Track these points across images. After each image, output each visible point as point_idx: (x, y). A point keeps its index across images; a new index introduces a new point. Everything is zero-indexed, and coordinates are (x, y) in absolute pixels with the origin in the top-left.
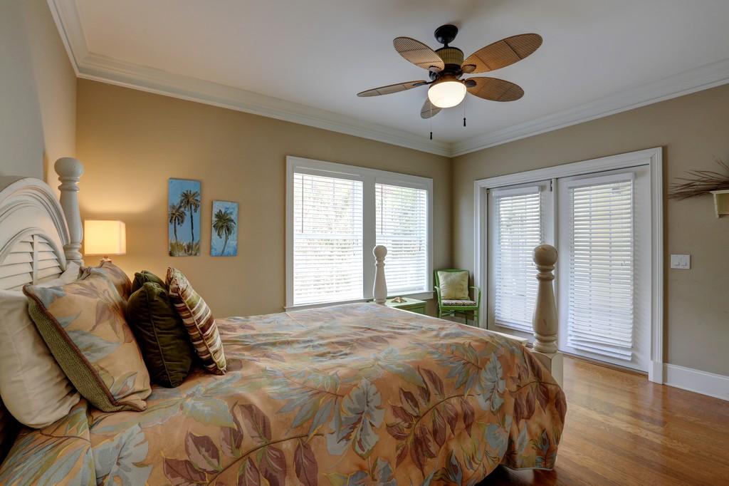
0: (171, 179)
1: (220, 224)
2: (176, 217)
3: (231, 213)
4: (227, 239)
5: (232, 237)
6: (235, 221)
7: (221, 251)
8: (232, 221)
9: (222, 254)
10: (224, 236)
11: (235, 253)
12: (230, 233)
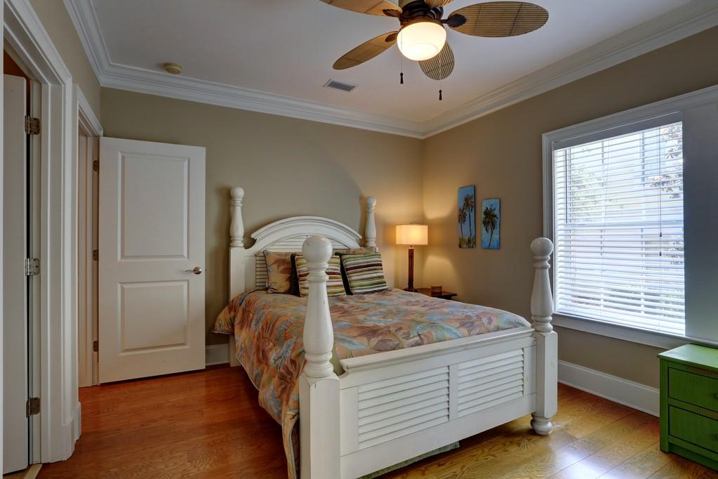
0: (460, 188)
1: (487, 220)
2: (462, 217)
3: (495, 209)
4: (492, 234)
5: (496, 231)
6: (498, 216)
7: (488, 244)
8: (495, 216)
9: (489, 248)
10: (490, 231)
11: (499, 247)
12: (494, 228)
